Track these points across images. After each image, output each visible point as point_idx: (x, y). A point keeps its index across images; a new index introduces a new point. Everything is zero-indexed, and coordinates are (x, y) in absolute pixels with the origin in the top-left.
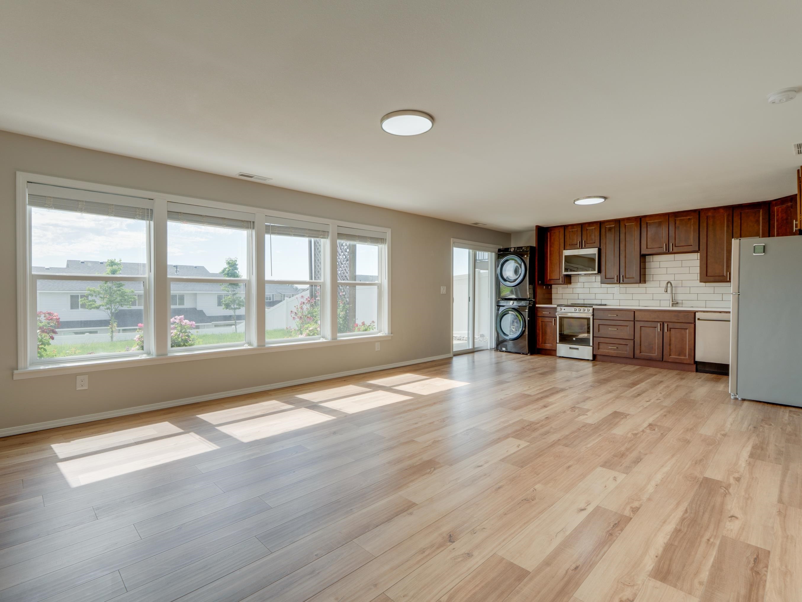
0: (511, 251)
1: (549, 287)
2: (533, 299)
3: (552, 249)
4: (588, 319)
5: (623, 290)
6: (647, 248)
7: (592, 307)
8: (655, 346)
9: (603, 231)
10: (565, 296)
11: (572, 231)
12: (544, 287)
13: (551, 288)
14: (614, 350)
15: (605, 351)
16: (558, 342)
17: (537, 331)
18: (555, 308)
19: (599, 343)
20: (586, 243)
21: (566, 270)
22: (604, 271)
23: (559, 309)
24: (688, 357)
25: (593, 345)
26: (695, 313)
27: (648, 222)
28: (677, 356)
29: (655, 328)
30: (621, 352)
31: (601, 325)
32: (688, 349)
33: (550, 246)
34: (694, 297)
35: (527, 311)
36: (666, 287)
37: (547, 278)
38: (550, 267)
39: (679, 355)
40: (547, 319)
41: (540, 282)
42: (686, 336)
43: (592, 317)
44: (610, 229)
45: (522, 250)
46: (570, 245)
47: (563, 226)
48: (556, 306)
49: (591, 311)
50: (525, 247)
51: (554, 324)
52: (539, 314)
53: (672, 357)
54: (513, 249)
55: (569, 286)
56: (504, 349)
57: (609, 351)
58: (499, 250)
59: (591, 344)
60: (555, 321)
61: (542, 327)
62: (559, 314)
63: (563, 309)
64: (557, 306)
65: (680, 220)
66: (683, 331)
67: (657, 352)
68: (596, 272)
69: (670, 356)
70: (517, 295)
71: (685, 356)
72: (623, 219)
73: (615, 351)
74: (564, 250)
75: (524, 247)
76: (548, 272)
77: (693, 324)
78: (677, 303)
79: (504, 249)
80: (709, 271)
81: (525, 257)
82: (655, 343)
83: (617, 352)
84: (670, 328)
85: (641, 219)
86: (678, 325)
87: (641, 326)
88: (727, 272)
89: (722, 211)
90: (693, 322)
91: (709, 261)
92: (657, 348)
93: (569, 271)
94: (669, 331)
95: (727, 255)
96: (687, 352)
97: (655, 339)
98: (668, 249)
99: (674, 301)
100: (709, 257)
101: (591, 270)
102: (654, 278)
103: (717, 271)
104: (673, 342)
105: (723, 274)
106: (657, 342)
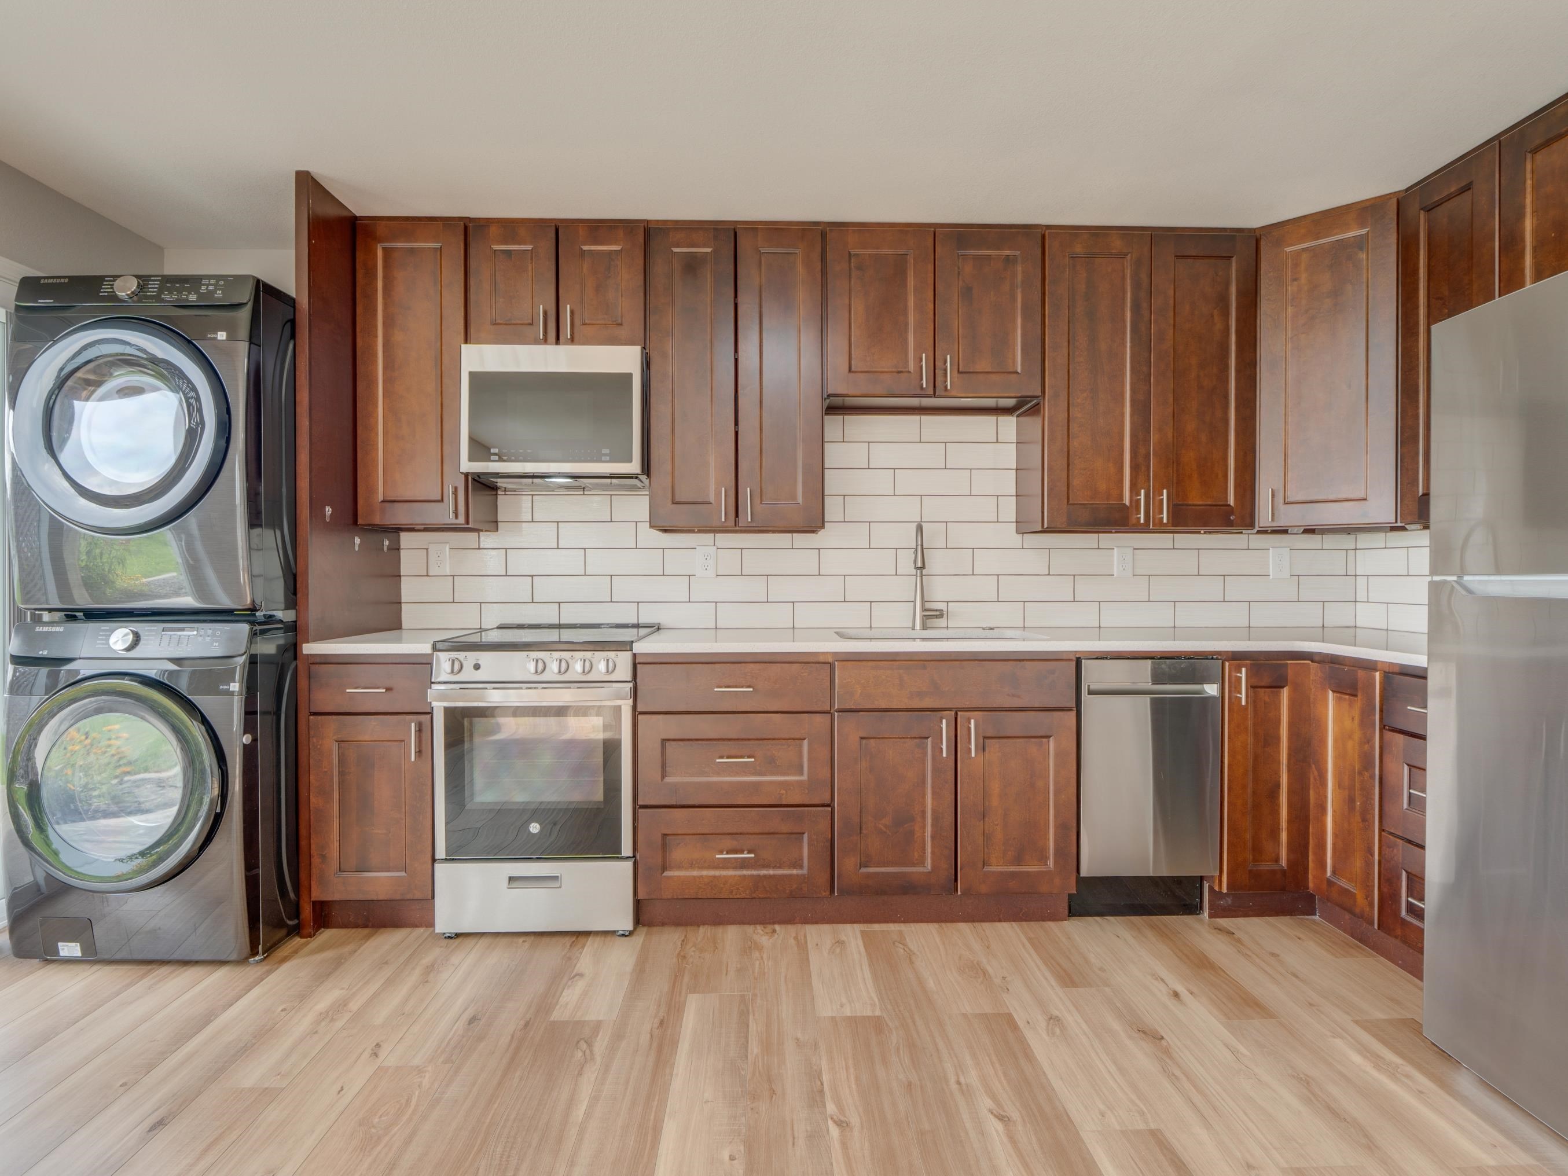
0: (113, 297)
1: (386, 543)
2: (287, 608)
3: (398, 336)
4: (609, 715)
5: (730, 560)
6: (850, 371)
7: (626, 646)
8: (924, 827)
9: (659, 268)
10: (466, 589)
11: (508, 253)
12: (357, 540)
13: (396, 548)
14: (743, 864)
15: (695, 874)
16: (441, 852)
17: (313, 800)
18: (424, 663)
19: (665, 835)
20: (577, 322)
21: (480, 449)
22: (668, 467)
23: (446, 666)
24: (1056, 862)
25: (635, 849)
26: (1076, 662)
27: (853, 252)
28: (1012, 864)
29: (924, 741)
30: (771, 872)
31: (673, 743)
33: (388, 324)
34: (986, 588)
35: (235, 687)
36: (919, 547)
37: (372, 490)
38: (386, 433)
39: (1018, 860)
40: (370, 730)
41: (328, 510)
42: (1047, 770)
43: (630, 702)
44: (692, 266)
46: (494, 323)
47: (457, 223)
48: (425, 648)
49: (624, 671)
50: (218, 278)
51: (419, 752)
52: (324, 699)
53: (994, 873)
54: (133, 285)
55: (488, 539)
56: (70, 949)
57: (716, 873)
58: (29, 286)
59: (627, 849)
60: (424, 732)
61: (341, 774)
62: (442, 697)
63: (468, 666)
64: (435, 648)
65: (976, 258)
66: (1031, 746)
67: (934, 849)
68: (634, 467)
69: (986, 869)
70: (200, 587)
71: (1043, 859)
72: (753, 227)
73: (745, 872)
74: (466, 342)
76: (375, 461)
77: (1074, 714)
78: (940, 614)
79: (62, 280)
80: (1076, 482)
81: (215, 339)
82: (923, 813)
83: (754, 872)
84: (984, 740)
85: (824, 235)
86: (1014, 723)
87: (862, 738)
88: (1134, 489)
89: (1117, 244)
90: (1072, 704)
91: (1075, 443)
92: (933, 838)
93: (496, 458)
94: (982, 748)
95: (1132, 423)
96: (1046, 839)
97: (924, 796)
98: (939, 379)
99: (928, 606)
100: (1074, 428)
101: (606, 455)
102: (833, 509)
103: (1102, 486)
104: (995, 802)
105: (1121, 497)
106: (934, 811)
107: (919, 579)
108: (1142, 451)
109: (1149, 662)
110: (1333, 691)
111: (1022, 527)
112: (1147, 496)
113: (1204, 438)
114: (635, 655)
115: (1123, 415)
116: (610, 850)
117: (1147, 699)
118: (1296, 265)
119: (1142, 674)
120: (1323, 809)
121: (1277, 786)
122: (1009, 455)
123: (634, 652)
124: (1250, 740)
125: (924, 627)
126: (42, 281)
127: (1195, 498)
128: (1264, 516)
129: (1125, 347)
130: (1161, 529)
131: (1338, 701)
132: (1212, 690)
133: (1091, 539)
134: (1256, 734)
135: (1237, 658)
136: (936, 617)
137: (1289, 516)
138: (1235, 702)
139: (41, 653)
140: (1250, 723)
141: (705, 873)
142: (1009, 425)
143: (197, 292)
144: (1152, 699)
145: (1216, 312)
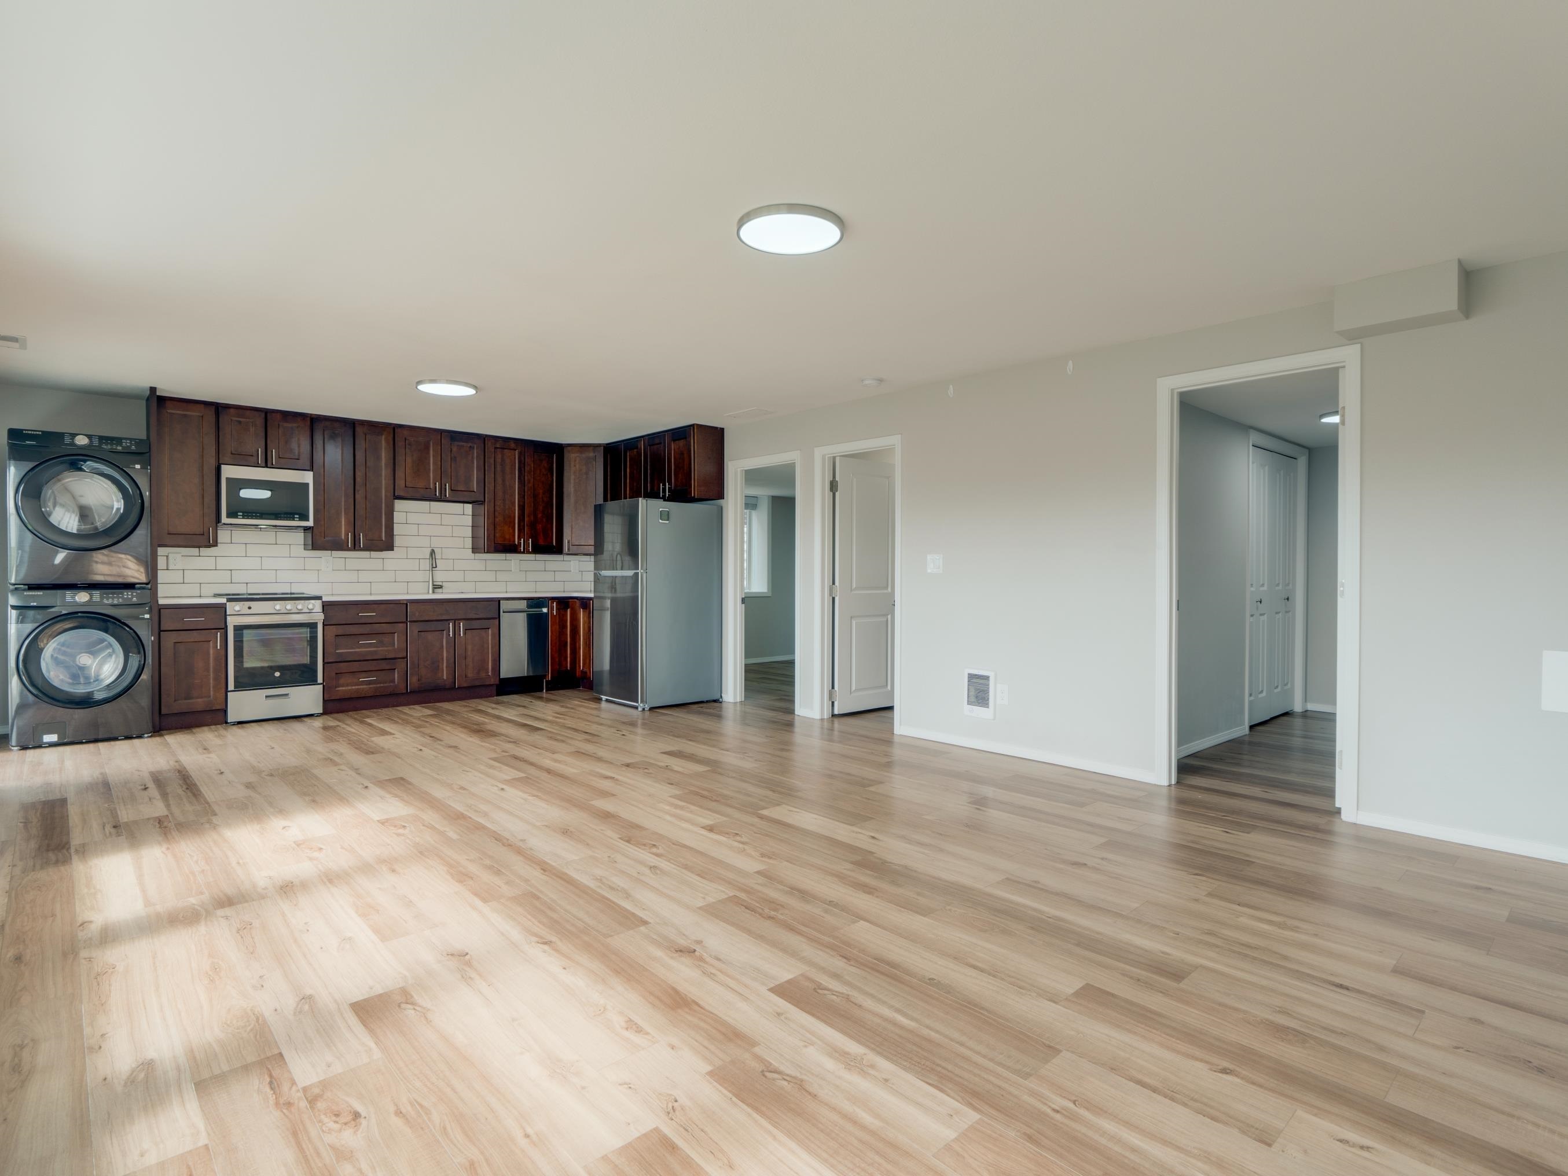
3: (177, 455)
4: (313, 626)
6: (406, 486)
7: (319, 599)
8: (443, 664)
9: (318, 436)
11: (240, 422)
14: (371, 683)
15: (350, 688)
16: (231, 686)
17: (162, 669)
18: (222, 608)
19: (337, 674)
20: (277, 456)
21: (231, 512)
22: (322, 523)
23: (233, 608)
24: (491, 673)
25: (323, 680)
26: (498, 601)
27: (407, 438)
28: (476, 675)
29: (443, 631)
30: (383, 685)
31: (340, 637)
32: (492, 660)
33: (172, 449)
34: (459, 576)
35: (147, 616)
36: (432, 558)
37: (162, 528)
38: (170, 501)
39: (478, 673)
40: (195, 636)
42: (488, 640)
43: (322, 620)
44: (333, 436)
45: (119, 448)
46: (233, 454)
47: (213, 405)
48: (223, 601)
49: (318, 608)
50: (131, 440)
51: (222, 644)
52: (168, 624)
53: (468, 679)
54: (85, 439)
57: (359, 687)
58: (15, 433)
59: (320, 680)
60: (225, 636)
61: (176, 657)
62: (232, 620)
63: (242, 608)
64: (227, 601)
65: (458, 445)
66: (482, 632)
67: (447, 673)
68: (311, 524)
69: (466, 678)
71: (487, 671)
72: (362, 423)
73: (371, 686)
74: (221, 463)
75: (126, 439)
76: (164, 514)
77: (498, 620)
78: (441, 587)
79: (38, 433)
80: (497, 535)
81: (135, 468)
82: (443, 659)
83: (375, 686)
84: (466, 630)
85: (394, 429)
86: (476, 624)
87: (419, 632)
88: (519, 539)
89: (513, 445)
90: (497, 616)
91: (497, 520)
92: (446, 667)
93: (241, 517)
94: (465, 634)
95: (518, 513)
96: (488, 665)
97: (443, 652)
98: (443, 492)
99: (435, 583)
100: (497, 513)
101: (297, 518)
102: (398, 541)
103: (507, 537)
104: (469, 653)
105: (514, 541)
106: (447, 657)
107: (431, 572)
108: (522, 524)
109: (525, 601)
110: (583, 609)
111: (475, 550)
112: (524, 541)
113: (544, 520)
114: (323, 602)
115: (515, 510)
116: (313, 681)
117: (525, 614)
118: (575, 461)
119: (523, 605)
120: (580, 648)
121: (567, 642)
122: (469, 521)
123: (323, 600)
124: (558, 627)
125: (433, 592)
126: (24, 432)
127: (541, 542)
128: (566, 549)
129: (515, 484)
130: (529, 552)
131: (583, 611)
132: (545, 610)
133: (502, 556)
134: (559, 625)
135: (553, 599)
136: (439, 588)
137: (573, 549)
138: (552, 614)
139: (32, 604)
140: (557, 621)
141: (354, 687)
142: (469, 508)
143: (121, 445)
144: (527, 614)
145: (549, 474)
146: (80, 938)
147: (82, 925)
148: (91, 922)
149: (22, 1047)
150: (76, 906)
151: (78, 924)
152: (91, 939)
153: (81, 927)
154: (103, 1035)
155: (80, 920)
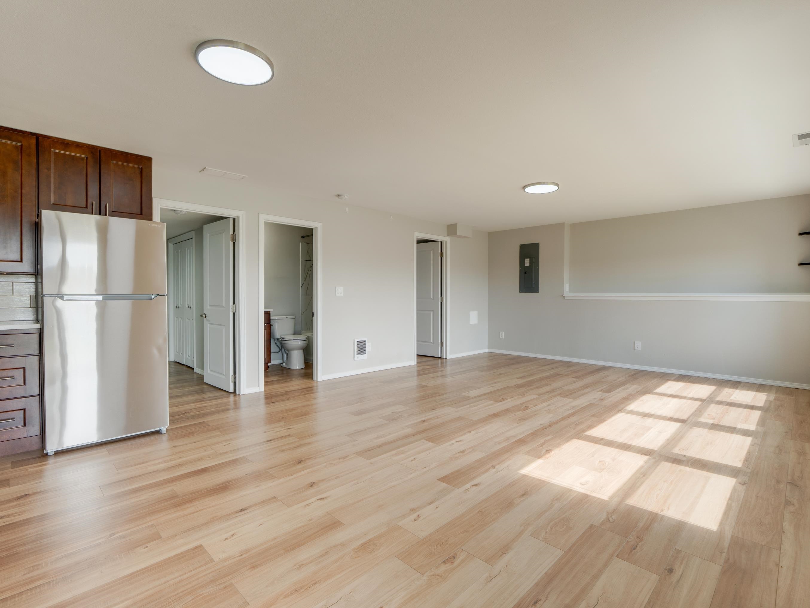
146: (748, 478)
147: (744, 484)
148: (740, 483)
149: (778, 454)
150: (743, 496)
151: (746, 485)
152: (744, 475)
153: (746, 483)
154: (753, 446)
155: (744, 487)
